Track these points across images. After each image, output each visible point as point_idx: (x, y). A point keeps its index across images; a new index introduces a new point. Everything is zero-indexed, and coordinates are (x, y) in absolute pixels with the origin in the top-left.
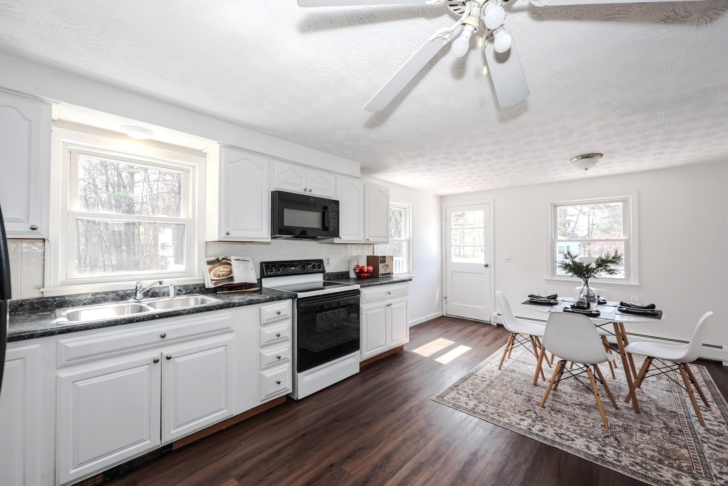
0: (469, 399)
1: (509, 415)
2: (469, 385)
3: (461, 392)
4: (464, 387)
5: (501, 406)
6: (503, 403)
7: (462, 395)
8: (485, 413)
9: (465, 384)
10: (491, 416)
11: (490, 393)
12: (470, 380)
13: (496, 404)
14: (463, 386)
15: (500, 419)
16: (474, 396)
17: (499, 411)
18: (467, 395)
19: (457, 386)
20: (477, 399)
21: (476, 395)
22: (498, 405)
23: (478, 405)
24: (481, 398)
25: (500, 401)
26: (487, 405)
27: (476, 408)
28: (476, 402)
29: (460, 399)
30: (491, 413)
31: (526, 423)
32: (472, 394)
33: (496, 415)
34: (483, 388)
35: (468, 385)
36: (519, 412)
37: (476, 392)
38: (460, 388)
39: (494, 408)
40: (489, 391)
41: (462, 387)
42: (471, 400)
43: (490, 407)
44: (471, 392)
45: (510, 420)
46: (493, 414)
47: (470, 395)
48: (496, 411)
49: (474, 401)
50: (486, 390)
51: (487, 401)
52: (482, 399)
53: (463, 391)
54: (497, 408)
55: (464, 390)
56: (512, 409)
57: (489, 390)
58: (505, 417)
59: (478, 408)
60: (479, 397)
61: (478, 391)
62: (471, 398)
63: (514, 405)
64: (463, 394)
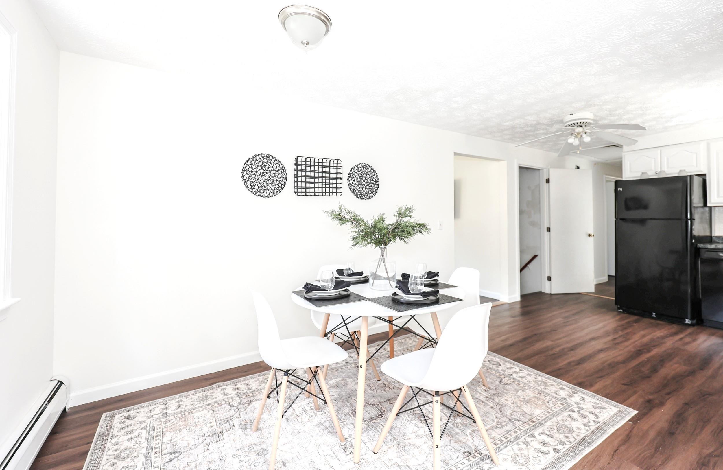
0: (579, 405)
1: (533, 383)
2: (575, 430)
3: (592, 417)
4: (585, 425)
5: (537, 392)
6: (532, 395)
7: (589, 412)
8: (561, 387)
9: (583, 433)
10: (555, 384)
11: (543, 410)
12: (572, 440)
13: (543, 395)
14: (587, 428)
15: (547, 380)
16: (571, 408)
17: (543, 387)
18: (581, 412)
19: (597, 429)
20: (566, 403)
21: (568, 410)
22: (540, 394)
23: (568, 396)
24: (561, 404)
25: (535, 397)
26: (555, 395)
27: (571, 393)
28: (569, 401)
29: (593, 406)
30: (554, 386)
31: (521, 374)
32: (574, 411)
33: (549, 384)
34: (551, 420)
35: (578, 428)
36: (520, 384)
37: (566, 414)
38: (592, 424)
39: (547, 391)
40: (544, 414)
41: (589, 427)
42: (575, 403)
43: (552, 393)
44: (575, 415)
45: (536, 378)
46: (552, 385)
47: (576, 411)
48: (547, 388)
49: (571, 402)
50: (548, 415)
51: (554, 400)
52: (559, 403)
53: (587, 418)
54: (544, 390)
55: (586, 421)
56: (526, 388)
57: (544, 416)
58: (539, 381)
59: (568, 393)
60: (562, 406)
61: (562, 416)
62: (575, 406)
63: (520, 391)
64: (587, 414)
